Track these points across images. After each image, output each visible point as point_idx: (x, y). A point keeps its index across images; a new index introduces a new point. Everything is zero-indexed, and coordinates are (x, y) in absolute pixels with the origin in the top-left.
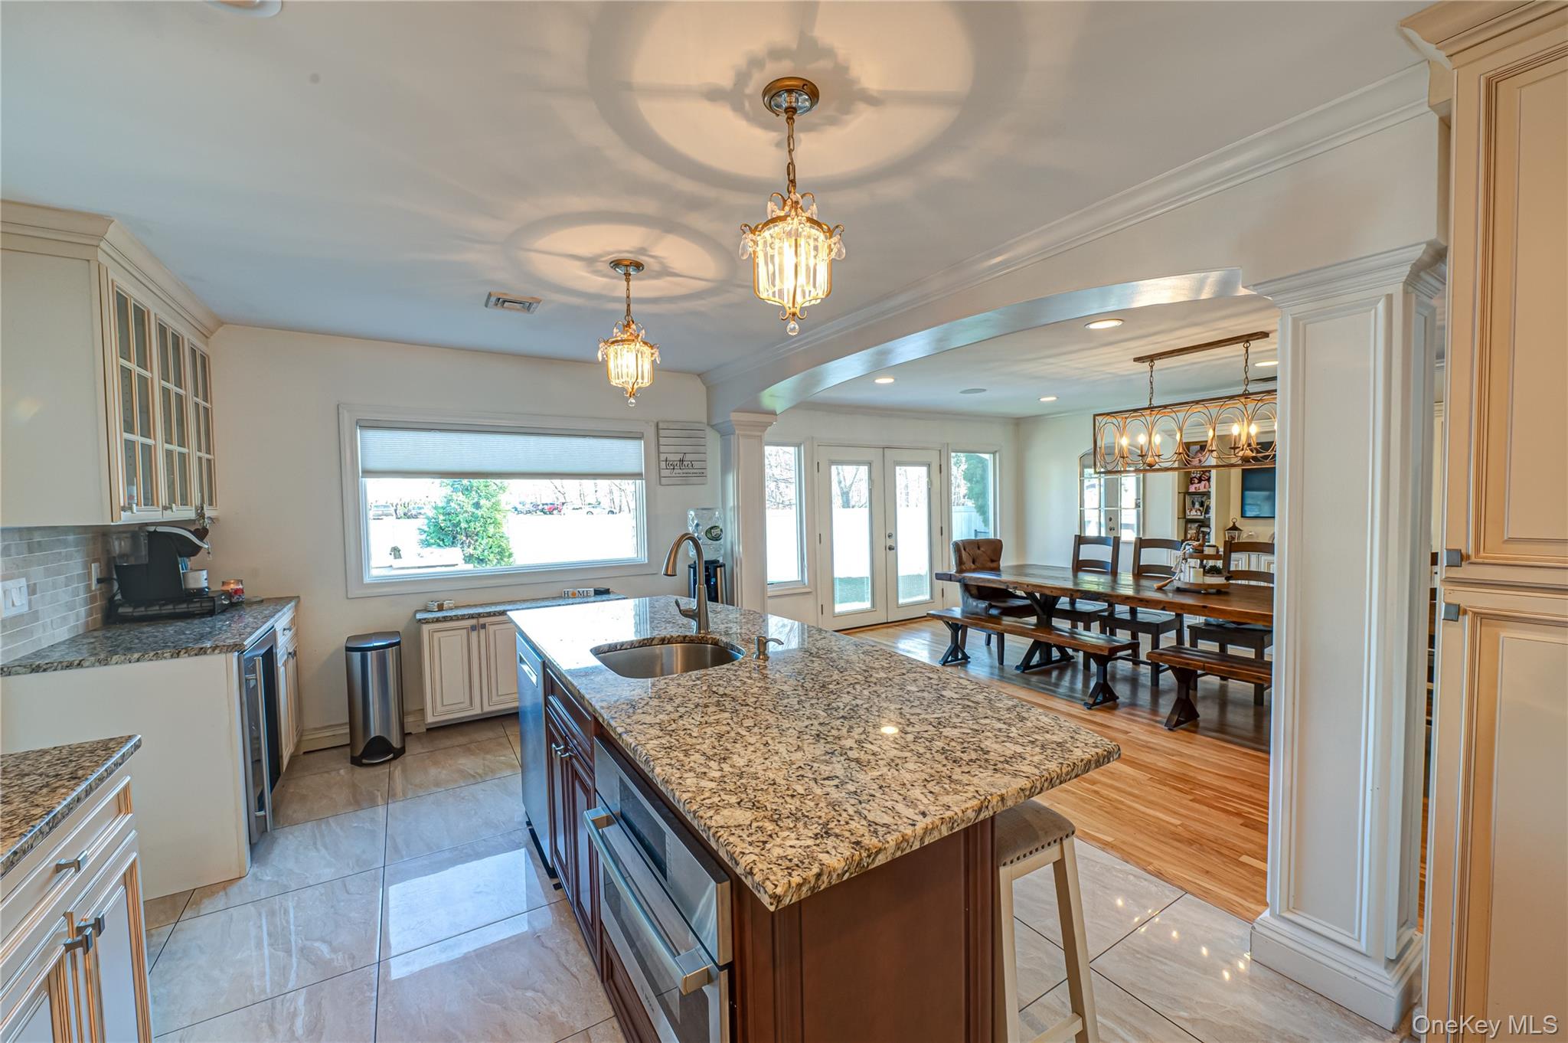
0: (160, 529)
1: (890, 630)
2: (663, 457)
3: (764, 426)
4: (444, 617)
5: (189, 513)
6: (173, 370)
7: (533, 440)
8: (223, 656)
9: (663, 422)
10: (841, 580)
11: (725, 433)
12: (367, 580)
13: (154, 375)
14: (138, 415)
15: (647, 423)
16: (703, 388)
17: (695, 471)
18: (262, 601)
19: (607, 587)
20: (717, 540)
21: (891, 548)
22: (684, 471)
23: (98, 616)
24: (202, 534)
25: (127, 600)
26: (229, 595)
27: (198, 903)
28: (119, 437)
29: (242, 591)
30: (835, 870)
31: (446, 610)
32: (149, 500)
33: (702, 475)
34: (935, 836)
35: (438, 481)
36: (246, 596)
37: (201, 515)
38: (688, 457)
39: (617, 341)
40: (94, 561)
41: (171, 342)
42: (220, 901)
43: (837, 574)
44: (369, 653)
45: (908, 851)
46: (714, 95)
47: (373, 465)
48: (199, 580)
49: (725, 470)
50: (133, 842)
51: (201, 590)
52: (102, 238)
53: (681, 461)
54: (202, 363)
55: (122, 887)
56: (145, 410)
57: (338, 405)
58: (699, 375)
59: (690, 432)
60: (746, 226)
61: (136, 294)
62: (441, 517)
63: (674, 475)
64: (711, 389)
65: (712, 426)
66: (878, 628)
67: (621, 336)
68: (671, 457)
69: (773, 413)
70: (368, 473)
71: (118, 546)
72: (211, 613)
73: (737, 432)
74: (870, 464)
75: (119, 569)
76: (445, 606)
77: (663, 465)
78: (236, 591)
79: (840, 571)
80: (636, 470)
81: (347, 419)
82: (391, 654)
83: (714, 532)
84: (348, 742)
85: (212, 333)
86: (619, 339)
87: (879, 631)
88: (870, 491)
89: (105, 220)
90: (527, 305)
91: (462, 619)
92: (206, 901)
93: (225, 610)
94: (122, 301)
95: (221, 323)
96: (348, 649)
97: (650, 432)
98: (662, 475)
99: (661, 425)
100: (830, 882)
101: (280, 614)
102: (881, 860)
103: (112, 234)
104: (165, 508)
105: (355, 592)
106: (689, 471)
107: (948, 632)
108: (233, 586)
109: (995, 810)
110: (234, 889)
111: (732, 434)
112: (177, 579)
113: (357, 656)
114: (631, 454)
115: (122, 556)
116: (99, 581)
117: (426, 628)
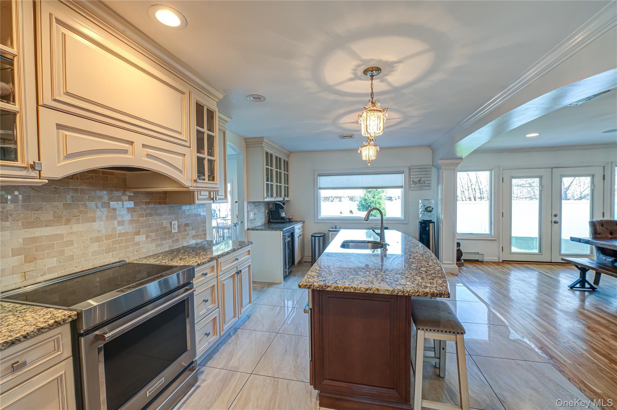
0: (277, 203)
1: (552, 267)
2: (411, 180)
3: (457, 164)
4: (335, 230)
5: (281, 199)
6: (278, 166)
7: (364, 176)
8: (279, 232)
9: (412, 166)
10: (517, 238)
11: (438, 168)
12: (319, 218)
13: (274, 168)
14: (269, 178)
15: (406, 167)
16: (431, 151)
17: (425, 185)
18: (297, 221)
19: (388, 227)
20: (430, 212)
21: (556, 222)
22: (421, 185)
23: (267, 221)
24: (284, 204)
25: (272, 219)
26: (289, 219)
27: (273, 285)
28: (265, 182)
29: (292, 218)
30: (315, 286)
31: (337, 229)
32: (272, 196)
33: (429, 186)
34: (348, 290)
35: (362, 190)
36: (293, 220)
37: (284, 199)
38: (422, 179)
39: (365, 146)
40: (267, 209)
41: (278, 160)
42: (276, 286)
43: (514, 234)
44: (316, 238)
45: (338, 290)
46: (351, 79)
47: (322, 186)
48: (283, 215)
49: (438, 184)
50: (250, 261)
51: (284, 217)
52: (263, 141)
53: (420, 181)
54: (286, 163)
55: (248, 269)
56: (272, 176)
57: (314, 170)
58: (429, 146)
59: (424, 169)
60: (359, 115)
61: (270, 151)
62: (363, 201)
63: (416, 186)
64: (433, 151)
65: (434, 166)
66: (542, 264)
67: (366, 144)
68: (415, 180)
69: (461, 158)
70: (320, 188)
71: (271, 206)
72: (284, 223)
73: (442, 168)
74: (541, 177)
75: (271, 211)
76: (337, 227)
77: (412, 183)
78: (291, 218)
79: (516, 232)
80: (401, 185)
81: (316, 174)
82: (321, 238)
83: (429, 209)
84: (311, 261)
85: (290, 155)
86: (366, 145)
87: (542, 265)
88: (541, 191)
89: (263, 138)
90: (351, 136)
91: (335, 231)
92: (274, 285)
93: (287, 222)
94: (267, 153)
95: (291, 153)
96: (312, 236)
97: (407, 171)
98: (411, 186)
99: (411, 168)
100: (313, 288)
101: (296, 224)
102: (329, 289)
103: (265, 140)
104: (276, 198)
105: (316, 221)
106: (423, 185)
107: (578, 272)
108: (291, 217)
109: (374, 292)
110: (279, 285)
111: (441, 169)
112: (279, 214)
113: (313, 238)
114: (399, 179)
115: (271, 208)
116: (267, 213)
117: (330, 233)
